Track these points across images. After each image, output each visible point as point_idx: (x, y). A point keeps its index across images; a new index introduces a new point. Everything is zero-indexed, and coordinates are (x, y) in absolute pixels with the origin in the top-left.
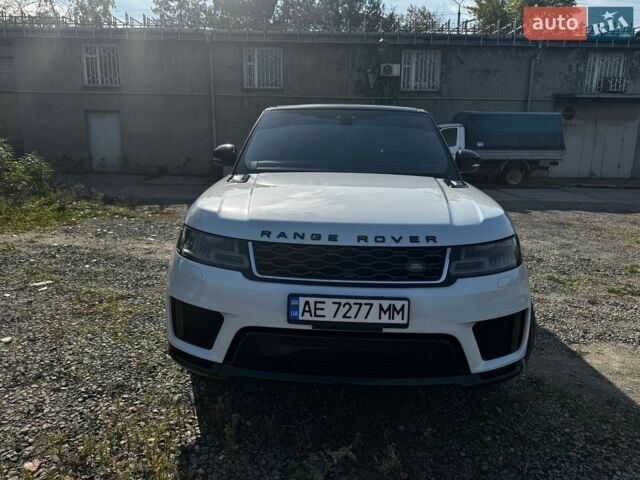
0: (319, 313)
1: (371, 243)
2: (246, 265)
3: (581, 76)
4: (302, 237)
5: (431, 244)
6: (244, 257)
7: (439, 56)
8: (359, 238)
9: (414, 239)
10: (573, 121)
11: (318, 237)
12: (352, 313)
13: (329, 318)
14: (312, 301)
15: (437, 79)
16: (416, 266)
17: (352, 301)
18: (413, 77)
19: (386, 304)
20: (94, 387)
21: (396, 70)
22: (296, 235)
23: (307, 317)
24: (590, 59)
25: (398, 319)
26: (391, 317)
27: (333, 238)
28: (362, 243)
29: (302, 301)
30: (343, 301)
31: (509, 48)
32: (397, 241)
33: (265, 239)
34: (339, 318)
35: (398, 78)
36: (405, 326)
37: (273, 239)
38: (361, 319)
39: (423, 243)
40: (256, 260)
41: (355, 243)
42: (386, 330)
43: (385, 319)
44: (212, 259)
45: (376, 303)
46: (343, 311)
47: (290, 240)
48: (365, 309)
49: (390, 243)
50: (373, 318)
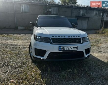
0: (64, 49)
1: (70, 38)
2: (50, 42)
3: (79, 13)
4: (59, 37)
5: (79, 37)
6: (50, 40)
7: (57, 8)
8: (69, 37)
9: (77, 37)
10: (78, 20)
11: (62, 37)
12: (69, 49)
13: (66, 50)
14: (63, 47)
15: (57, 12)
16: (77, 41)
17: (69, 47)
18: (53, 12)
19: (74, 47)
20: (16, 67)
21: (50, 10)
22: (58, 36)
23: (62, 50)
24: (81, 10)
25: (76, 49)
26: (75, 49)
27: (64, 37)
28: (69, 38)
29: (61, 47)
30: (68, 47)
31: (68, 8)
32: (74, 37)
33: (53, 37)
34: (67, 50)
35: (50, 12)
36: (77, 50)
37: (54, 37)
38: (70, 50)
39: (78, 37)
40: (52, 41)
41: (68, 38)
42: (74, 51)
43: (74, 49)
44: (44, 41)
45: (73, 47)
46: (68, 48)
47: (57, 37)
48: (71, 48)
49: (73, 37)
50: (72, 49)
